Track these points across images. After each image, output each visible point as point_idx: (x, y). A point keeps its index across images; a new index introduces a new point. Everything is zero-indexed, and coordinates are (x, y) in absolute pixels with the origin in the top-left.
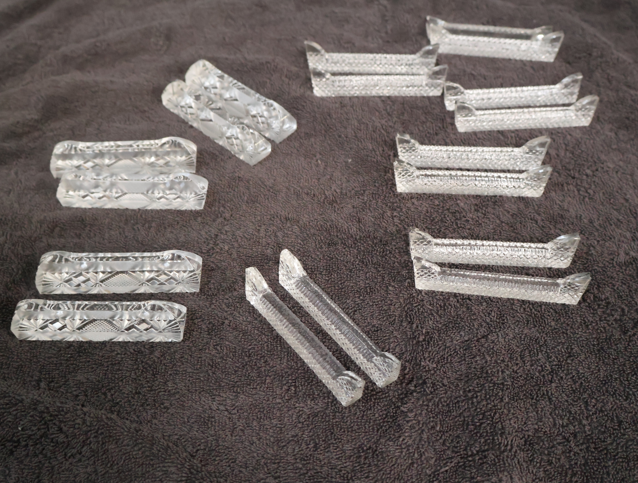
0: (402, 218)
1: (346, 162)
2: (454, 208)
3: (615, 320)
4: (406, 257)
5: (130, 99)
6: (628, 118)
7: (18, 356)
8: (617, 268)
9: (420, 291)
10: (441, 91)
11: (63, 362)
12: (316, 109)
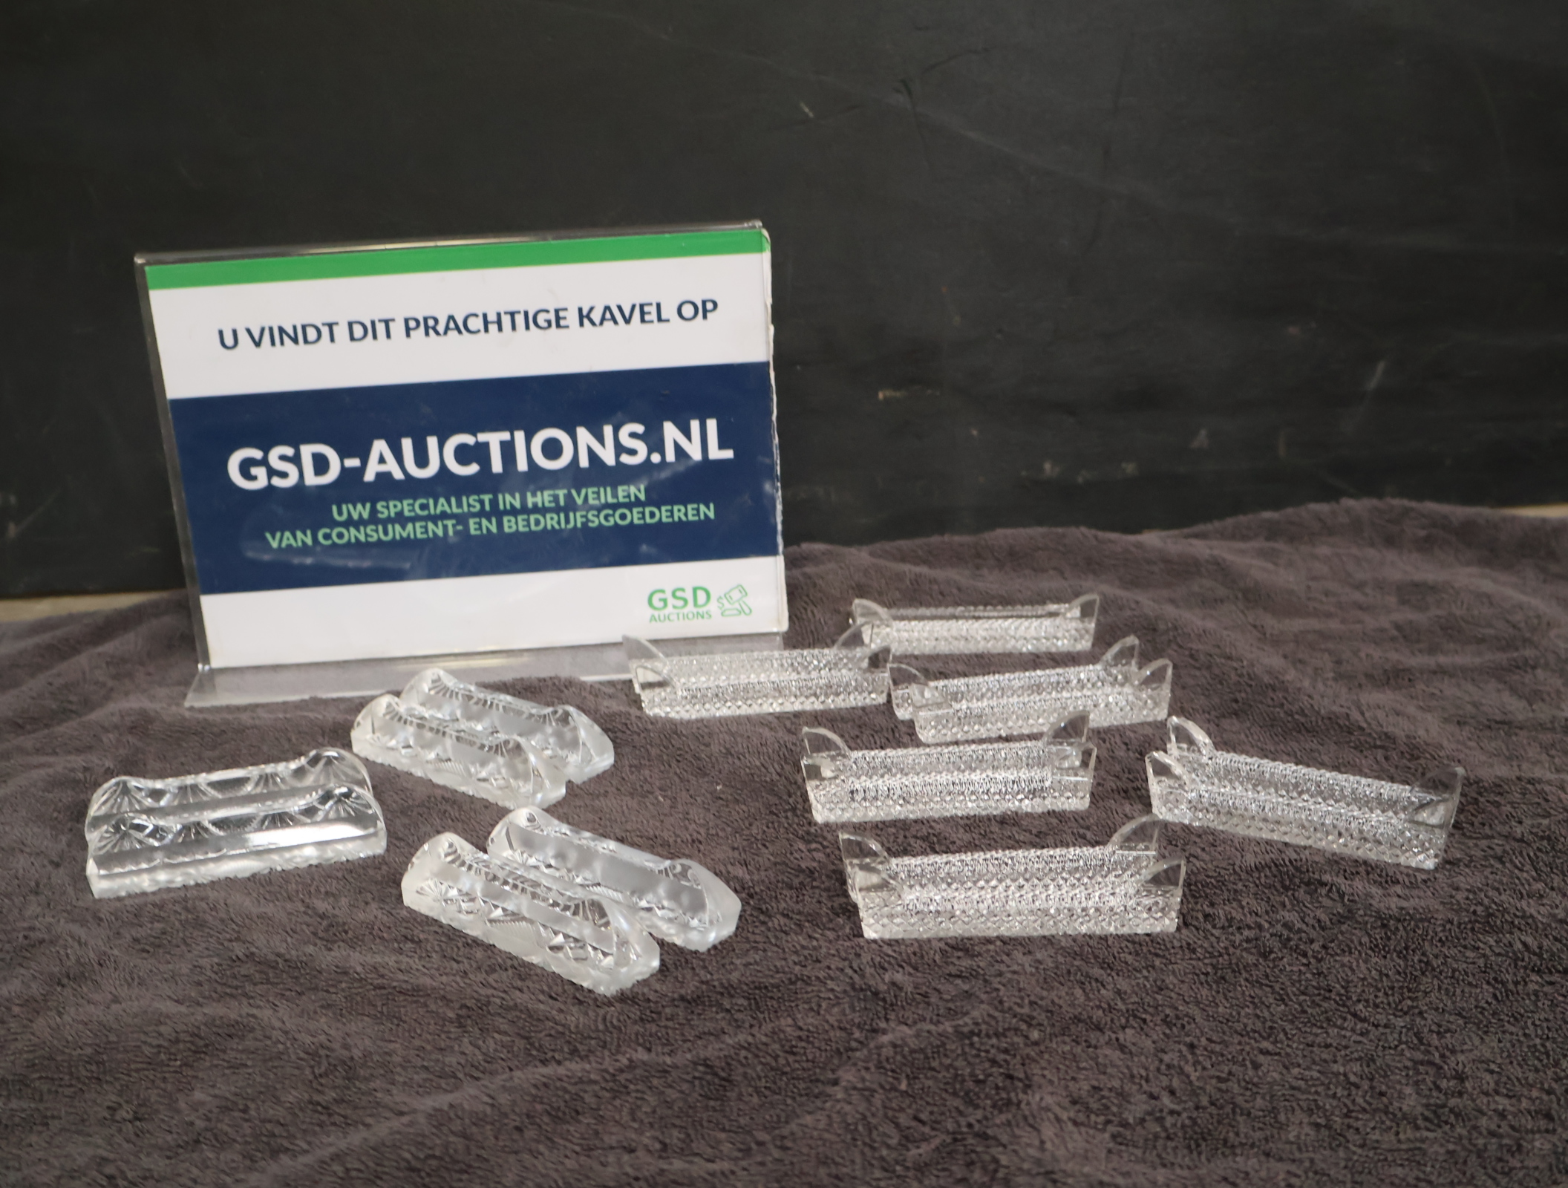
0: (828, 850)
1: (713, 793)
2: (924, 832)
3: (1248, 941)
4: (843, 900)
5: (289, 740)
6: (1236, 701)
7: (71, 1074)
8: (1244, 876)
9: (875, 941)
10: (884, 695)
11: (167, 1075)
12: (650, 727)
